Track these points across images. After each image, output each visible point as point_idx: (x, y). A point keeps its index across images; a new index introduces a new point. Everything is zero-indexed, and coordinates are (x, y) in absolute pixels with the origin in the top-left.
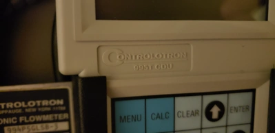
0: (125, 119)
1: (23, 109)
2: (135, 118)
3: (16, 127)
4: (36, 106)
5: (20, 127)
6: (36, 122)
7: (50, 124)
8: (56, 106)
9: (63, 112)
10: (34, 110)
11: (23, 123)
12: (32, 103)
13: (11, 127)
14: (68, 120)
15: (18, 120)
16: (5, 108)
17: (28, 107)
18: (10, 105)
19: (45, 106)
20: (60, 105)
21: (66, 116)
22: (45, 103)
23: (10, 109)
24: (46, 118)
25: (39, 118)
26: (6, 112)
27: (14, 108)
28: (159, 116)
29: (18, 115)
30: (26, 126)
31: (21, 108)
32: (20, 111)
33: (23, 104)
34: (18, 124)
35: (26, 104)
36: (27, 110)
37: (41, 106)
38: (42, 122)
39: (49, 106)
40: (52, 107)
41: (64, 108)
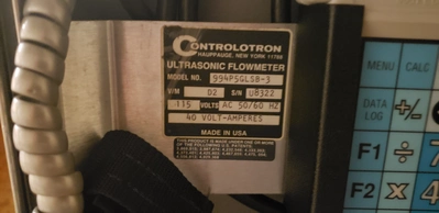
0: (374, 65)
1: (233, 53)
2: (386, 66)
3: (223, 75)
4: (249, 52)
5: (228, 75)
6: (246, 72)
7: (261, 76)
8: (272, 53)
9: (279, 62)
10: (246, 56)
11: (232, 71)
12: (244, 47)
13: (218, 75)
14: (284, 73)
15: (227, 66)
16: (214, 50)
17: (240, 52)
18: (219, 47)
19: (259, 52)
20: (277, 53)
21: (282, 67)
22: (260, 48)
23: (219, 51)
24: (258, 67)
25: (249, 67)
26: (214, 54)
27: (224, 51)
28: (416, 67)
29: (227, 61)
30: (234, 75)
31: (232, 51)
32: (229, 55)
33: (233, 47)
34: (226, 71)
35: (238, 47)
36: (237, 55)
37: (255, 52)
38: (253, 72)
39: (264, 53)
40: (267, 54)
41: (281, 57)
